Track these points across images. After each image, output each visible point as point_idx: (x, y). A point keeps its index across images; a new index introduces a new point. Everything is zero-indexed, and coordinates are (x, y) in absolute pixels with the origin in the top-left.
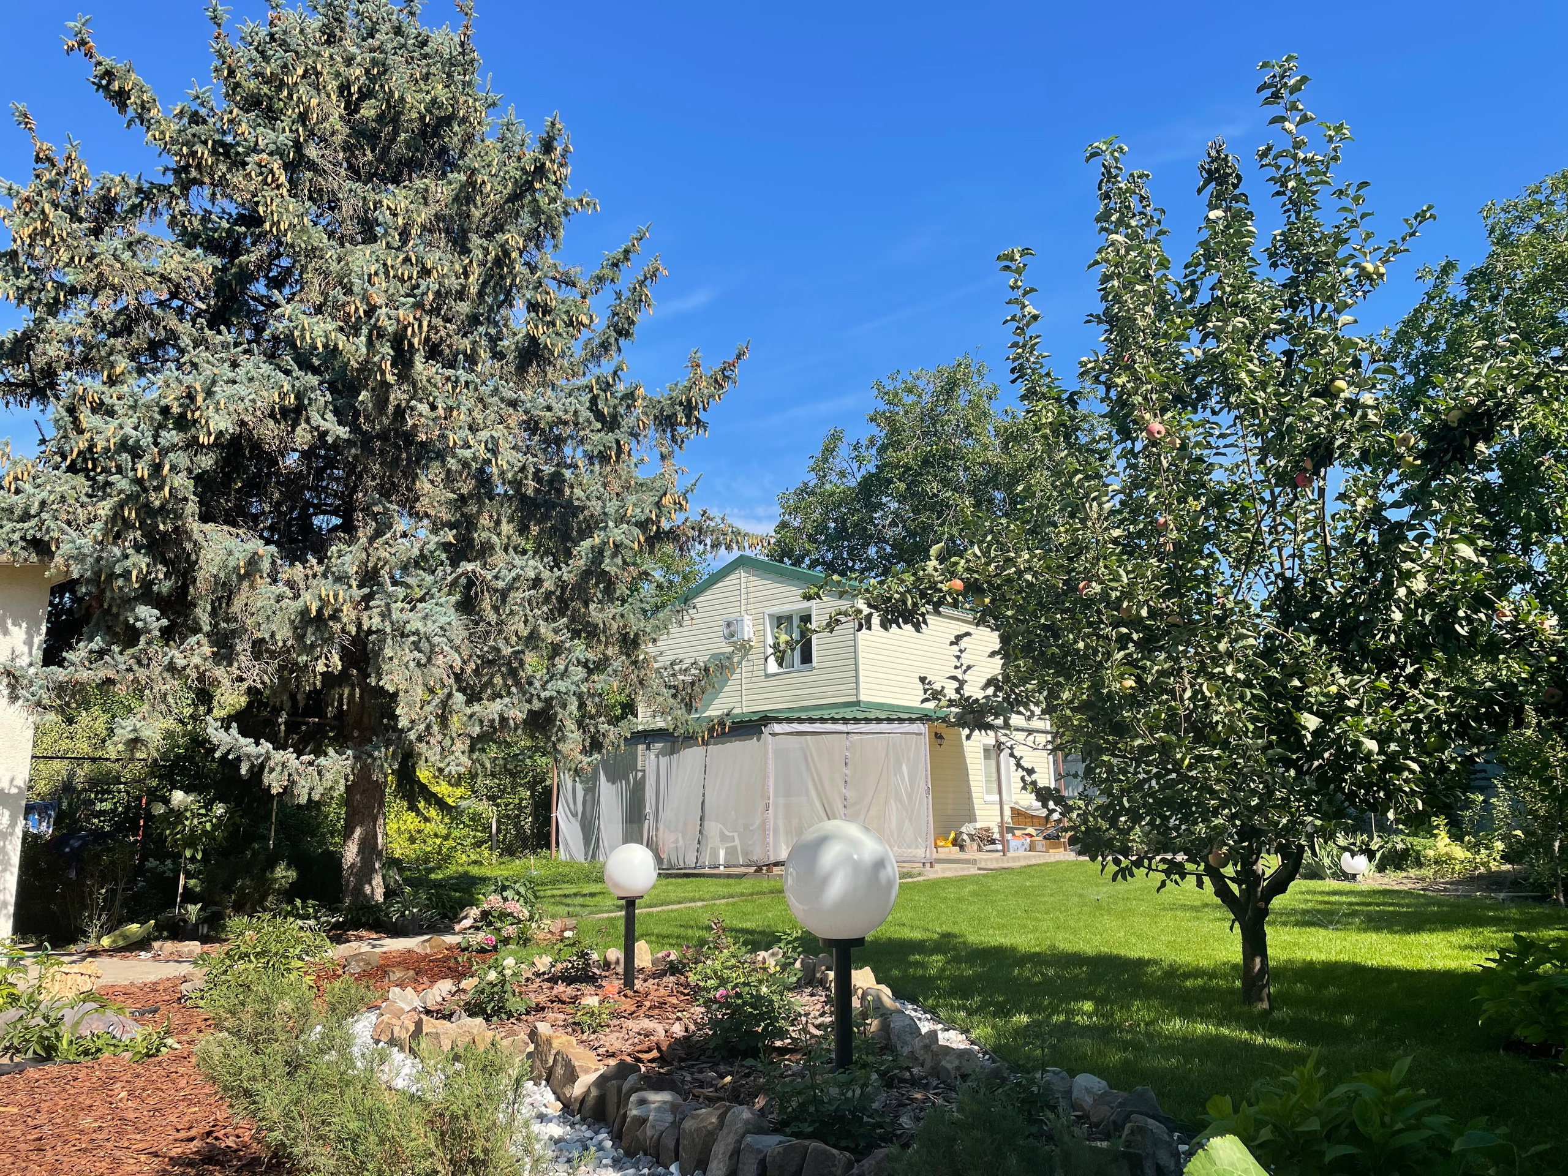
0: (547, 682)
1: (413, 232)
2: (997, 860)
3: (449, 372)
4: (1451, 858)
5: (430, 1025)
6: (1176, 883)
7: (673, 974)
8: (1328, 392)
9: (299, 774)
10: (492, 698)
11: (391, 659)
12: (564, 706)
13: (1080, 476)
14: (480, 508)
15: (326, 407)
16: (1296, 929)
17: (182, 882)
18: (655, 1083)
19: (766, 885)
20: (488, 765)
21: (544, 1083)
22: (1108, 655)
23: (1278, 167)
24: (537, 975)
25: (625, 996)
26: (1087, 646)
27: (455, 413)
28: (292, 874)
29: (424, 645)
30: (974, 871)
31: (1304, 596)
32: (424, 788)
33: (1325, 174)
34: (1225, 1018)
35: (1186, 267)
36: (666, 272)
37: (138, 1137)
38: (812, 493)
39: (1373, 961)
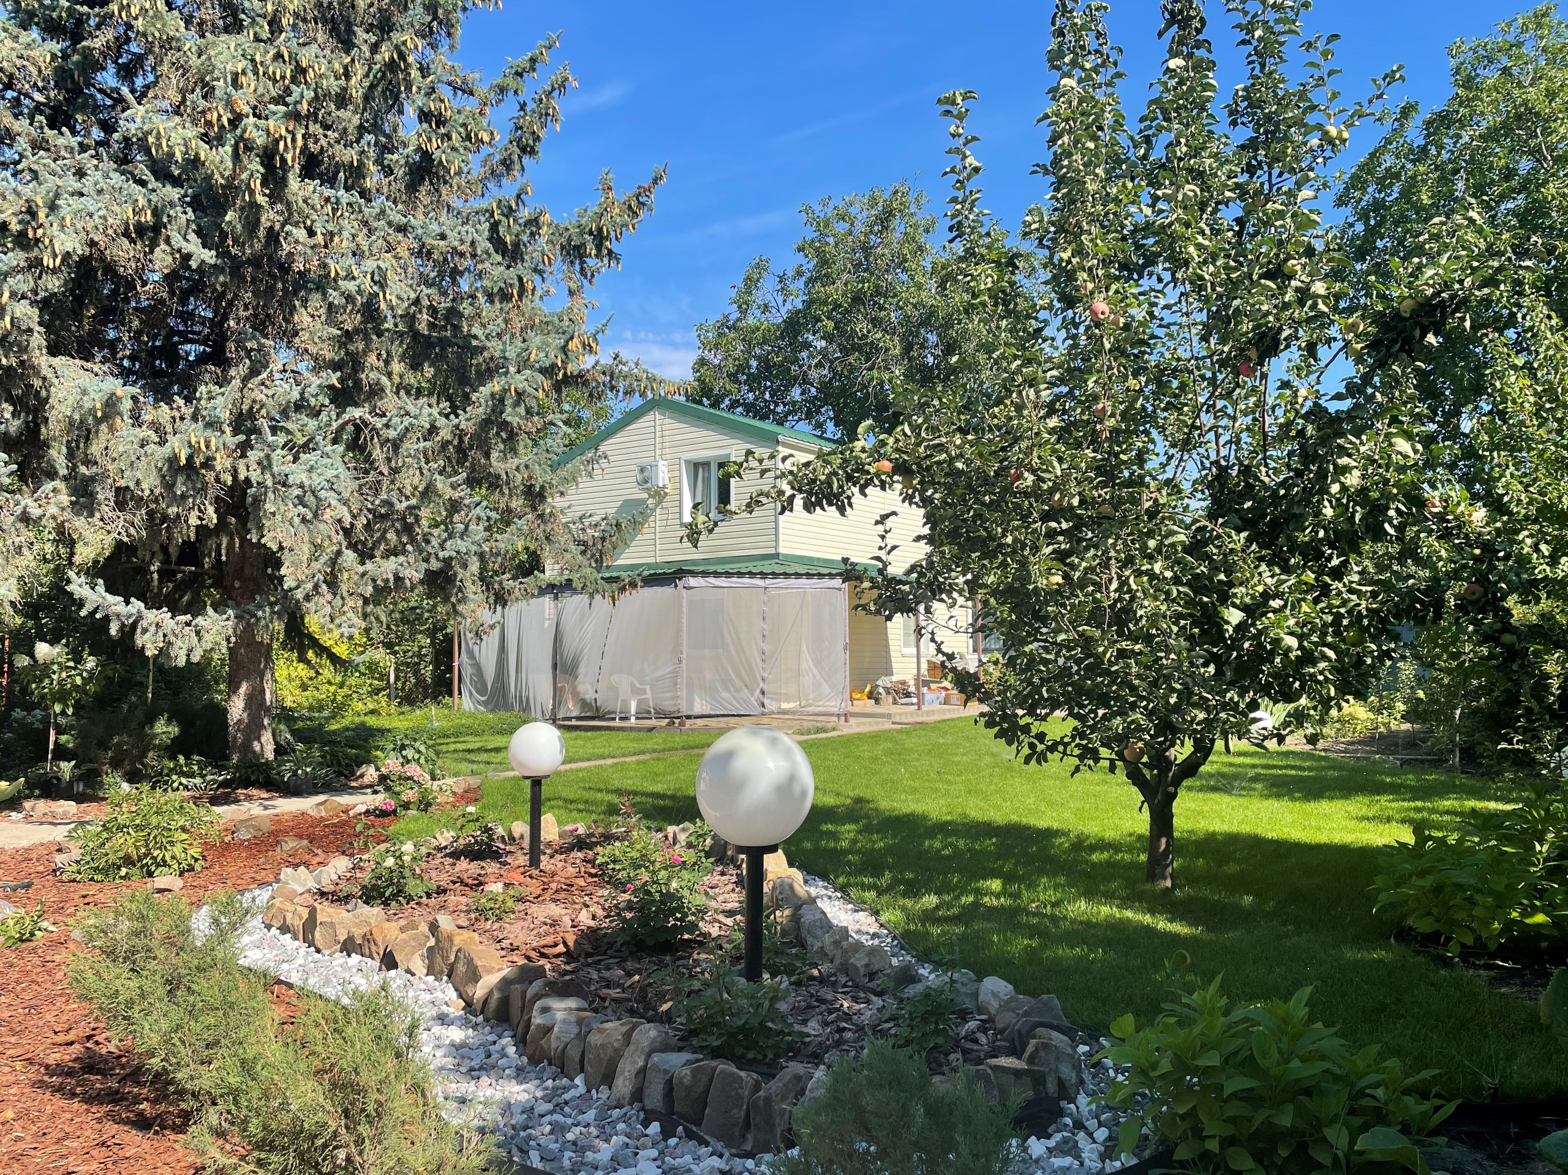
0: (445, 541)
1: (284, 22)
2: (912, 714)
3: (328, 192)
4: (1353, 718)
5: (326, 912)
6: (1090, 767)
7: (580, 849)
8: (1278, 273)
9: (176, 636)
10: (386, 556)
11: (274, 514)
12: (465, 566)
13: (1018, 362)
14: (367, 345)
15: (188, 227)
16: (1201, 795)
17: (52, 738)
18: (561, 989)
19: (678, 739)
20: (383, 618)
21: (445, 978)
22: (1036, 549)
23: (1246, 13)
24: (439, 849)
25: (531, 877)
26: (1015, 540)
27: (336, 239)
28: (174, 730)
29: (310, 499)
30: (888, 726)
31: (1238, 484)
32: (315, 643)
33: (1294, 22)
34: (1128, 898)
35: (1142, 120)
36: (575, 84)
37: (13, 1040)
38: (734, 328)
39: (1272, 833)
